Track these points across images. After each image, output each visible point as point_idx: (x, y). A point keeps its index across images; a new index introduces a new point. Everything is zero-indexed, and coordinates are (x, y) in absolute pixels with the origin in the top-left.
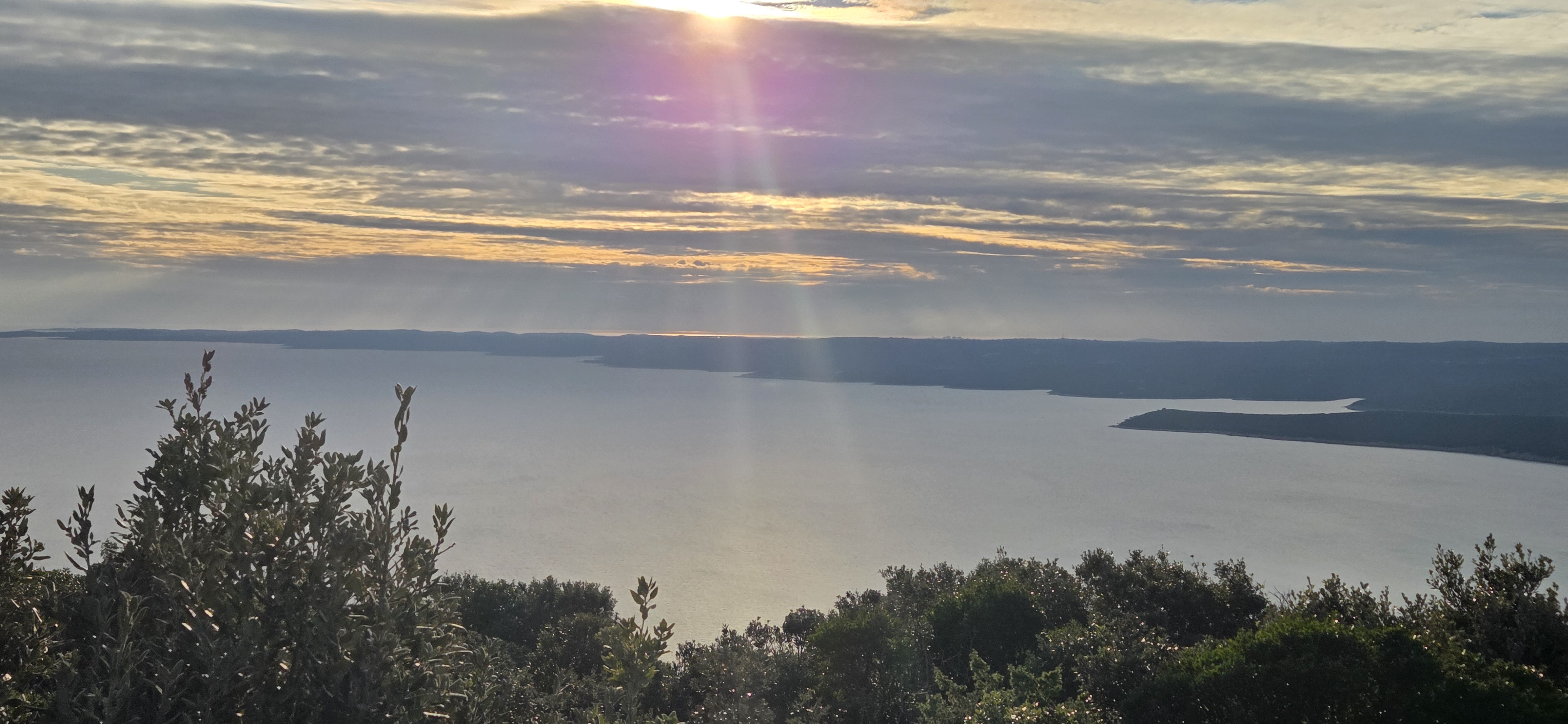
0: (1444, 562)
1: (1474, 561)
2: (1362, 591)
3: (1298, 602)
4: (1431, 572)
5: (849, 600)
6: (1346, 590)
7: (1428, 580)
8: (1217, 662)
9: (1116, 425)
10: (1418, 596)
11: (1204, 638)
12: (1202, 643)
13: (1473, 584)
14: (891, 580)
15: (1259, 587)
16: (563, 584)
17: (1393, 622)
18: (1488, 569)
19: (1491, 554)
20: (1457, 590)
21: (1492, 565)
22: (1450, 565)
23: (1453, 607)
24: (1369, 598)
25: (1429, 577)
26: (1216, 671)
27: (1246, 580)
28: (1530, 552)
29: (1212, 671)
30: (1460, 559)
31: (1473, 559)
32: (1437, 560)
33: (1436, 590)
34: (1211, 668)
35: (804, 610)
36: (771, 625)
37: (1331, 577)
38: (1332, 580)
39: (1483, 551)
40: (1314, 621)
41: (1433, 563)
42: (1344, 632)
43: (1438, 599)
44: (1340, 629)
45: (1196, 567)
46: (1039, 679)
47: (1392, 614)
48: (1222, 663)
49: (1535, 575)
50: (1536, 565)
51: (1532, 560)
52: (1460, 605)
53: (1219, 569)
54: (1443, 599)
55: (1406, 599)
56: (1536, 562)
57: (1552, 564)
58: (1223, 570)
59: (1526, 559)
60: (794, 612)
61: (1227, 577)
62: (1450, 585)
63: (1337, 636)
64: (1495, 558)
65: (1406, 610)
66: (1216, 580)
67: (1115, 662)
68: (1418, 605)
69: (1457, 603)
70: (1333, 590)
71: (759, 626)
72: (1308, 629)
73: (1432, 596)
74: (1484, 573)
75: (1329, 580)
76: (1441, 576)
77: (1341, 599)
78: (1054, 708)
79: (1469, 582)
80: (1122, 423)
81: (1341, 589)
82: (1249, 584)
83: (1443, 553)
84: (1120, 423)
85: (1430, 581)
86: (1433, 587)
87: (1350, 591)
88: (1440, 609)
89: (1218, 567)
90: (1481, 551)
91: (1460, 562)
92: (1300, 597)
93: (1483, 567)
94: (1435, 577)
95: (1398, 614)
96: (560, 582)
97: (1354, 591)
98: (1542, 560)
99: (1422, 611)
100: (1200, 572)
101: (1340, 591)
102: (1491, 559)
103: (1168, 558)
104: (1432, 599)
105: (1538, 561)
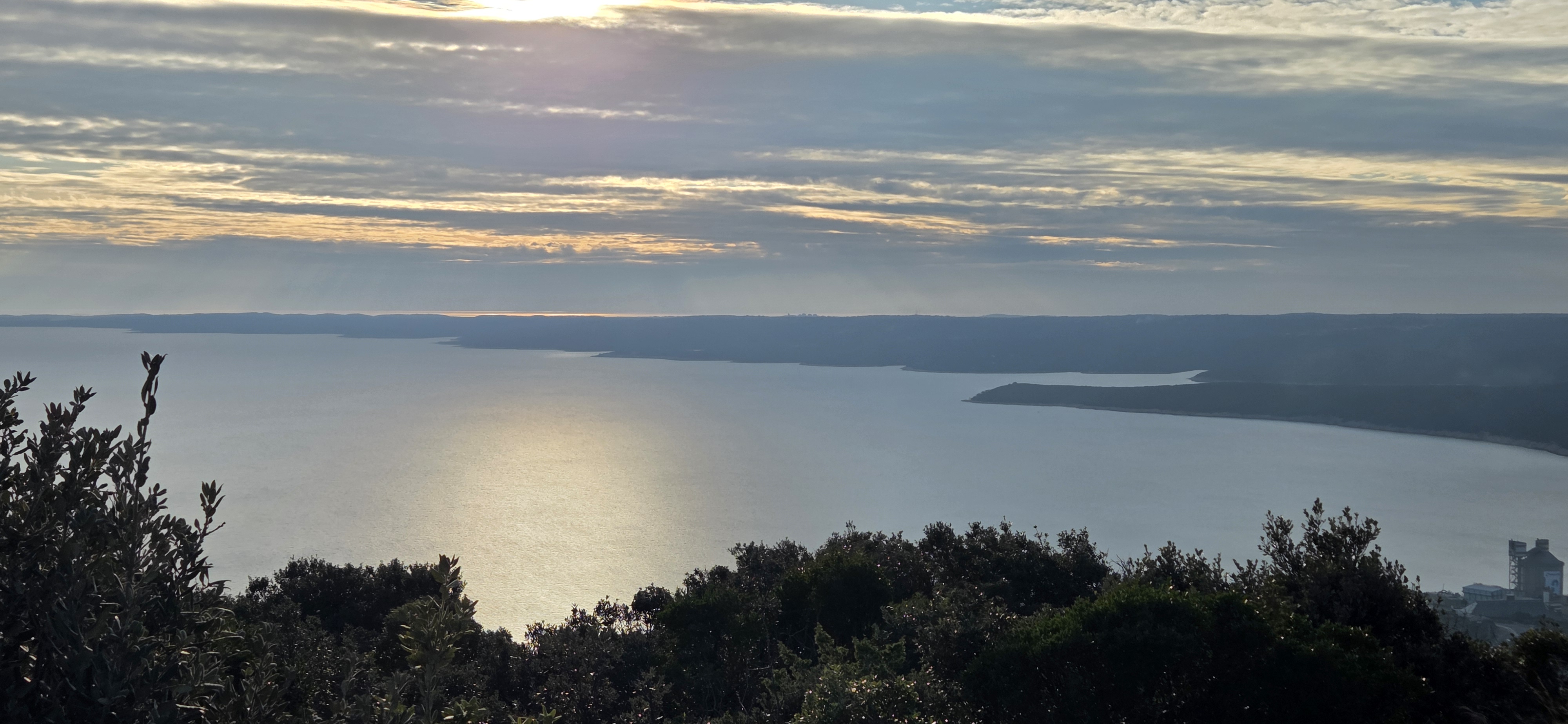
0: (1275, 528)
1: (1303, 525)
2: (1197, 558)
3: (1135, 569)
4: (1262, 538)
5: (697, 577)
6: (1182, 557)
7: (1259, 546)
8: (1055, 631)
9: (968, 399)
10: (1249, 562)
11: (1042, 607)
12: (1040, 611)
13: (1303, 549)
14: (741, 556)
15: (1102, 555)
16: (411, 566)
17: (1225, 588)
18: (1317, 534)
19: (1320, 519)
20: (1288, 556)
21: (1321, 530)
22: (1280, 531)
23: (1284, 572)
24: (1204, 565)
25: (1260, 543)
26: (1053, 640)
27: (1090, 549)
28: (1357, 515)
29: (1049, 640)
30: (1289, 525)
31: (1303, 524)
32: (1268, 526)
33: (1268, 555)
34: (1049, 637)
35: (653, 588)
36: (620, 603)
37: (1167, 545)
38: (1168, 548)
39: (1312, 516)
40: (1150, 588)
41: (1264, 529)
42: (1178, 598)
43: (1269, 564)
44: (1175, 596)
45: (1039, 537)
46: (883, 651)
47: (1224, 581)
48: (1059, 632)
49: (1363, 537)
50: (1363, 528)
51: (1359, 523)
52: (1291, 570)
53: (1062, 539)
54: (1273, 565)
55: (1237, 565)
56: (1363, 525)
57: (1378, 527)
58: (1066, 540)
59: (1353, 522)
60: (643, 590)
61: (1071, 548)
62: (1281, 550)
63: (1172, 602)
64: (1323, 522)
65: (1238, 576)
66: (1060, 551)
67: (954, 633)
68: (1250, 571)
69: (1288, 568)
70: (1169, 558)
71: (608, 605)
72: (1143, 596)
73: (1263, 562)
74: (1313, 537)
75: (1164, 548)
76: (1272, 542)
77: (1176, 566)
78: (894, 681)
79: (1298, 547)
80: (974, 397)
81: (1177, 556)
82: (1092, 553)
83: (1273, 519)
84: (972, 397)
85: (1262, 547)
86: (1265, 553)
87: (1186, 558)
88: (1271, 574)
89: (1061, 537)
90: (1310, 516)
91: (1289, 527)
92: (1138, 564)
93: (1312, 532)
94: (1266, 543)
95: (1230, 581)
96: (407, 564)
97: (1189, 558)
98: (1369, 522)
99: (1254, 576)
100: (1043, 542)
101: (1175, 559)
102: (1319, 524)
103: (1010, 529)
104: (1263, 565)
105: (1365, 524)
